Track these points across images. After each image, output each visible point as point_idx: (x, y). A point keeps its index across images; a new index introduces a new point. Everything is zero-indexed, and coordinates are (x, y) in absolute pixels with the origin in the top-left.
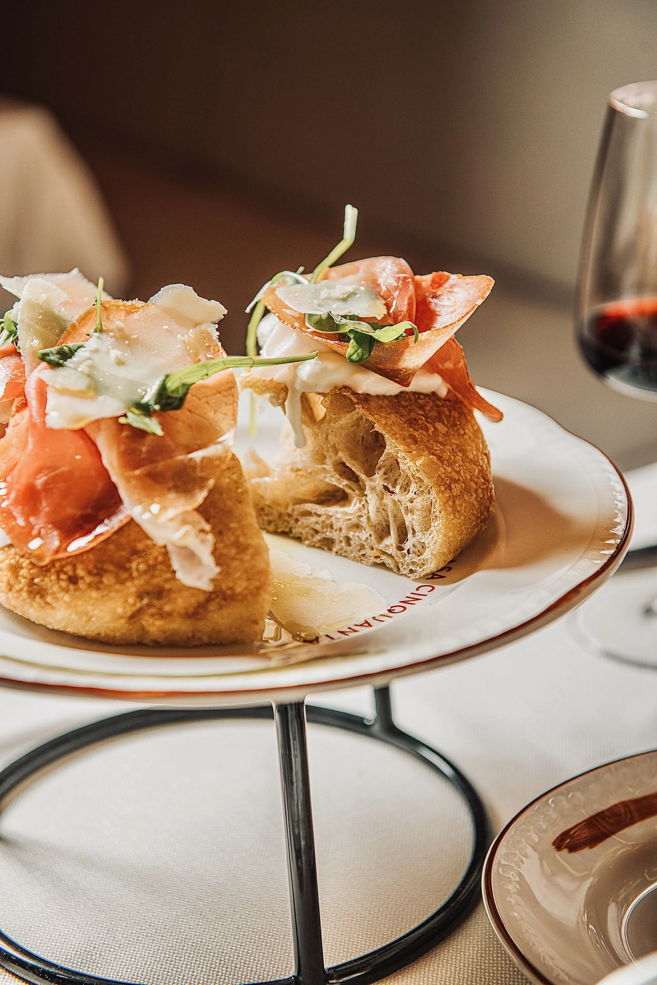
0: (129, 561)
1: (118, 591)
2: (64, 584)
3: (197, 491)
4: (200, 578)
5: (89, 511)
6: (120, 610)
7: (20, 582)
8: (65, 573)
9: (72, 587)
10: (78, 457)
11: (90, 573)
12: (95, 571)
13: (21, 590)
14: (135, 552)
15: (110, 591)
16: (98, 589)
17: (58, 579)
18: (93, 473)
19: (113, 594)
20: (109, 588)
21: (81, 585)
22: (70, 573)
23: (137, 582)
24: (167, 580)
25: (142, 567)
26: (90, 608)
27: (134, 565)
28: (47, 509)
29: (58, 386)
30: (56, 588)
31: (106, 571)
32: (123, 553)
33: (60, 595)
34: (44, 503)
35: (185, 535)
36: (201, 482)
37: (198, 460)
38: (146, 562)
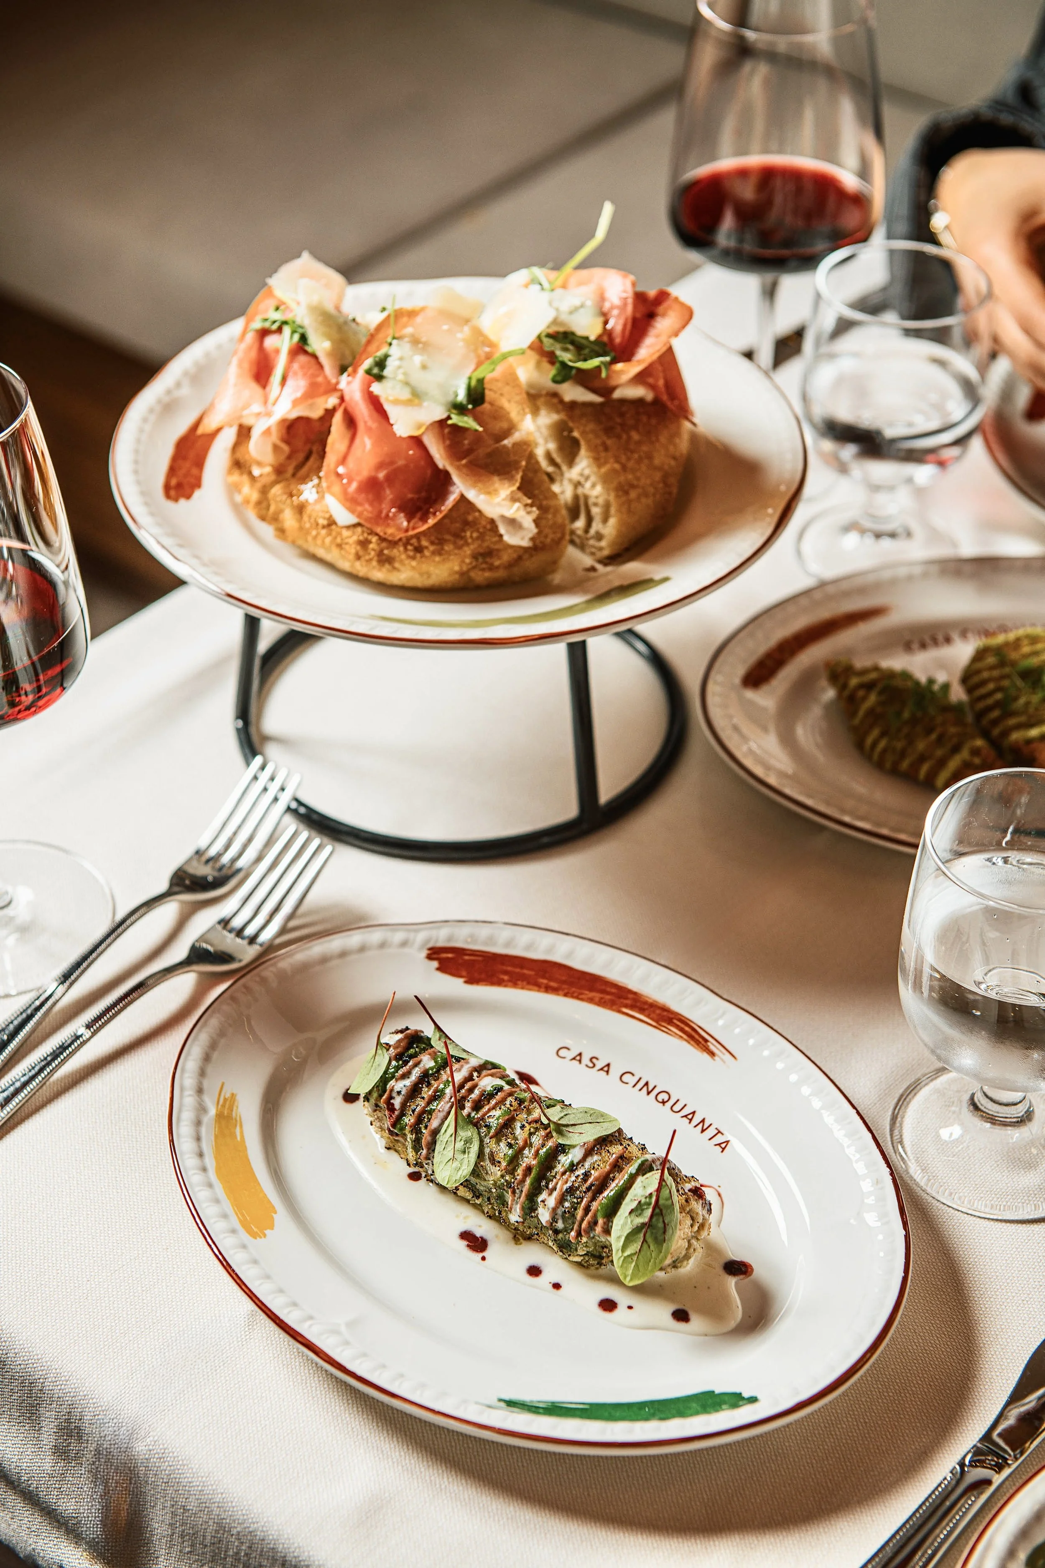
0: (464, 531)
1: (456, 554)
2: (411, 553)
3: (514, 472)
4: (523, 539)
5: (423, 494)
6: (457, 568)
7: (369, 554)
8: (411, 545)
9: (418, 555)
10: (411, 452)
11: (432, 543)
12: (437, 541)
13: (371, 560)
14: (466, 523)
15: (450, 555)
16: (440, 554)
17: (406, 549)
18: (422, 463)
19: (452, 557)
20: (449, 553)
21: (427, 553)
22: (416, 544)
23: (472, 547)
24: (495, 543)
25: (475, 535)
26: (432, 569)
27: (468, 534)
28: (391, 497)
29: (391, 398)
30: (403, 557)
31: (446, 541)
32: (458, 525)
33: (407, 562)
34: (388, 492)
35: (518, 509)
36: (515, 465)
37: (510, 446)
38: (478, 531)
